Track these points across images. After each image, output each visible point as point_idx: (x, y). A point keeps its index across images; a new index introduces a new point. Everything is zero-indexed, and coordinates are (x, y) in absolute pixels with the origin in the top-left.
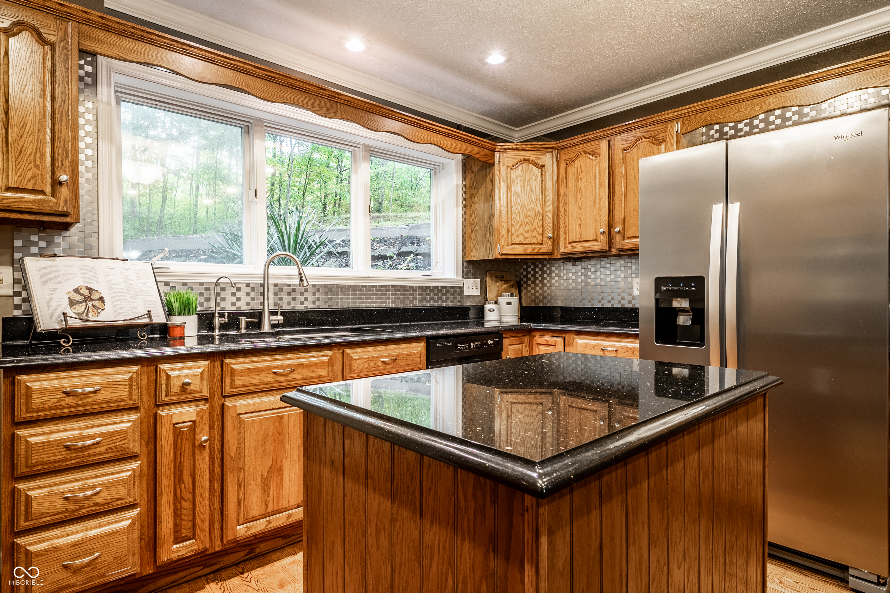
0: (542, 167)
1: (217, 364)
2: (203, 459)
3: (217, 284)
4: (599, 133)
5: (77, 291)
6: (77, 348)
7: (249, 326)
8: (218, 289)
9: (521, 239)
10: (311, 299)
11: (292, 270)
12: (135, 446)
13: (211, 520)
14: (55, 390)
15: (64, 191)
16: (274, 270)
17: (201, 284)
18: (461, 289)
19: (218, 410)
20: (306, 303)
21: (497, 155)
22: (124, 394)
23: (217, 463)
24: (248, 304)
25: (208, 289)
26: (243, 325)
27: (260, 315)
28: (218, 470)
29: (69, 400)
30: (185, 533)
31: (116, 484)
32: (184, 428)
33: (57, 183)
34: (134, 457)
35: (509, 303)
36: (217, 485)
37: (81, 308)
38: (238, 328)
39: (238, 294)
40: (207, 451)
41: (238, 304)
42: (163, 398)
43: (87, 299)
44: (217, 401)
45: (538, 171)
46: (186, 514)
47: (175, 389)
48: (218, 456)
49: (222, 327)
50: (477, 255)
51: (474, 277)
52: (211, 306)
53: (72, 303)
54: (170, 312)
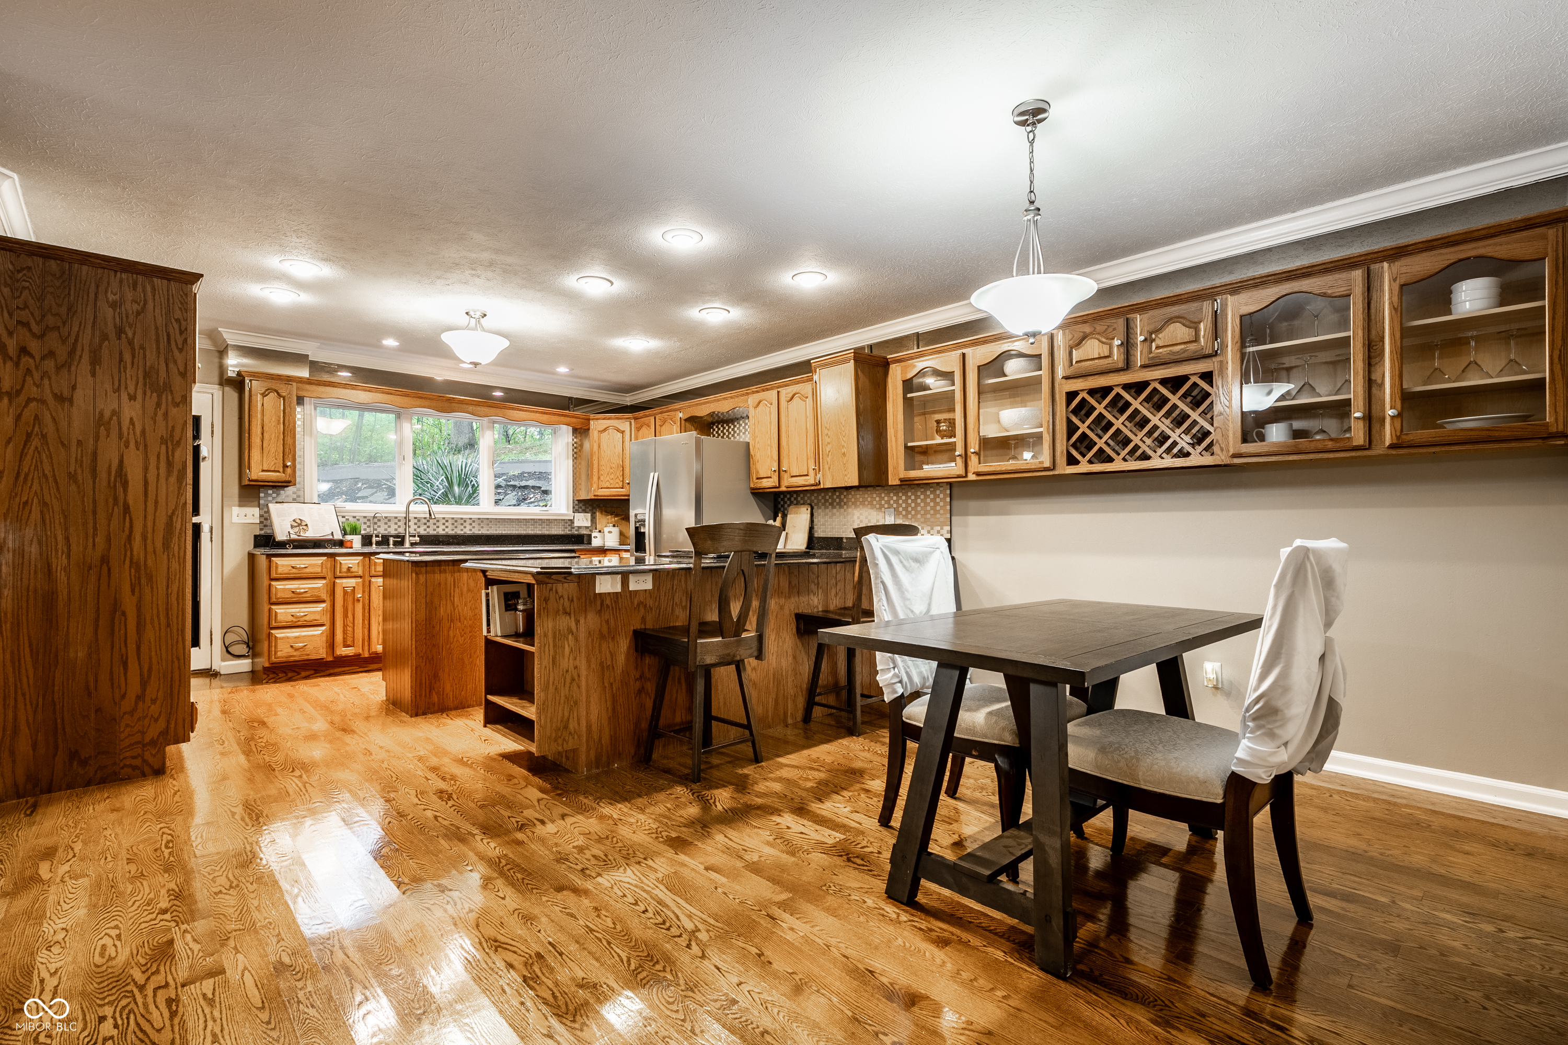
0: (623, 432)
1: (367, 559)
2: (359, 607)
3: (374, 517)
4: (647, 412)
5: (294, 521)
6: (295, 547)
7: (395, 544)
8: (376, 520)
9: (608, 485)
10: (450, 527)
11: (424, 508)
12: (324, 596)
13: (363, 640)
14: (288, 566)
15: (289, 470)
16: (413, 507)
17: (365, 517)
18: (572, 521)
19: (367, 583)
20: (438, 530)
21: (592, 422)
22: (319, 570)
23: (367, 611)
24: (396, 530)
25: (369, 520)
26: (391, 542)
27: (403, 538)
28: (367, 615)
29: (294, 571)
30: (349, 643)
31: (314, 612)
32: (349, 590)
33: (285, 466)
34: (324, 601)
35: (610, 532)
36: (366, 622)
37: (297, 529)
38: (388, 545)
39: (389, 524)
40: (361, 603)
41: (389, 530)
42: (338, 574)
43: (299, 525)
44: (367, 578)
45: (620, 435)
46: (350, 633)
47: (344, 570)
48: (367, 607)
49: (378, 543)
50: (583, 496)
51: (585, 511)
52: (369, 531)
53: (292, 527)
54: (345, 534)
